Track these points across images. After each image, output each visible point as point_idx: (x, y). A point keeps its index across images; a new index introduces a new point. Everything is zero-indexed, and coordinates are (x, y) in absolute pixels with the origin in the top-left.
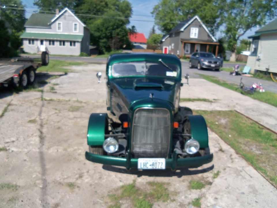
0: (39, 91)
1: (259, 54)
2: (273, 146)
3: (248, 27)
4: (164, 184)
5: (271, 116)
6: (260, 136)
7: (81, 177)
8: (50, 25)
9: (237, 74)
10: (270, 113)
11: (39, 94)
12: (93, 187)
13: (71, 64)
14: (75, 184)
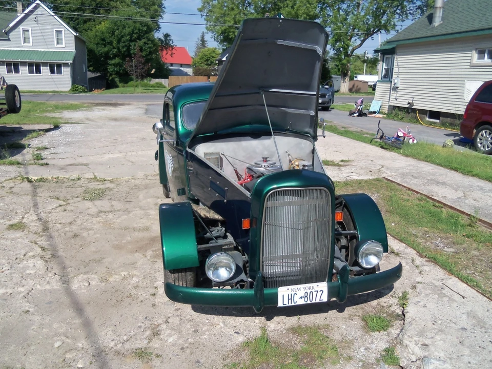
0: (11, 164)
1: (395, 79)
2: (468, 237)
3: (368, 34)
4: (319, 327)
5: (444, 184)
6: (440, 220)
7: (156, 333)
8: (7, 33)
9: (361, 114)
10: (441, 179)
11: (13, 171)
12: (188, 351)
13: (57, 108)
14: (148, 351)
